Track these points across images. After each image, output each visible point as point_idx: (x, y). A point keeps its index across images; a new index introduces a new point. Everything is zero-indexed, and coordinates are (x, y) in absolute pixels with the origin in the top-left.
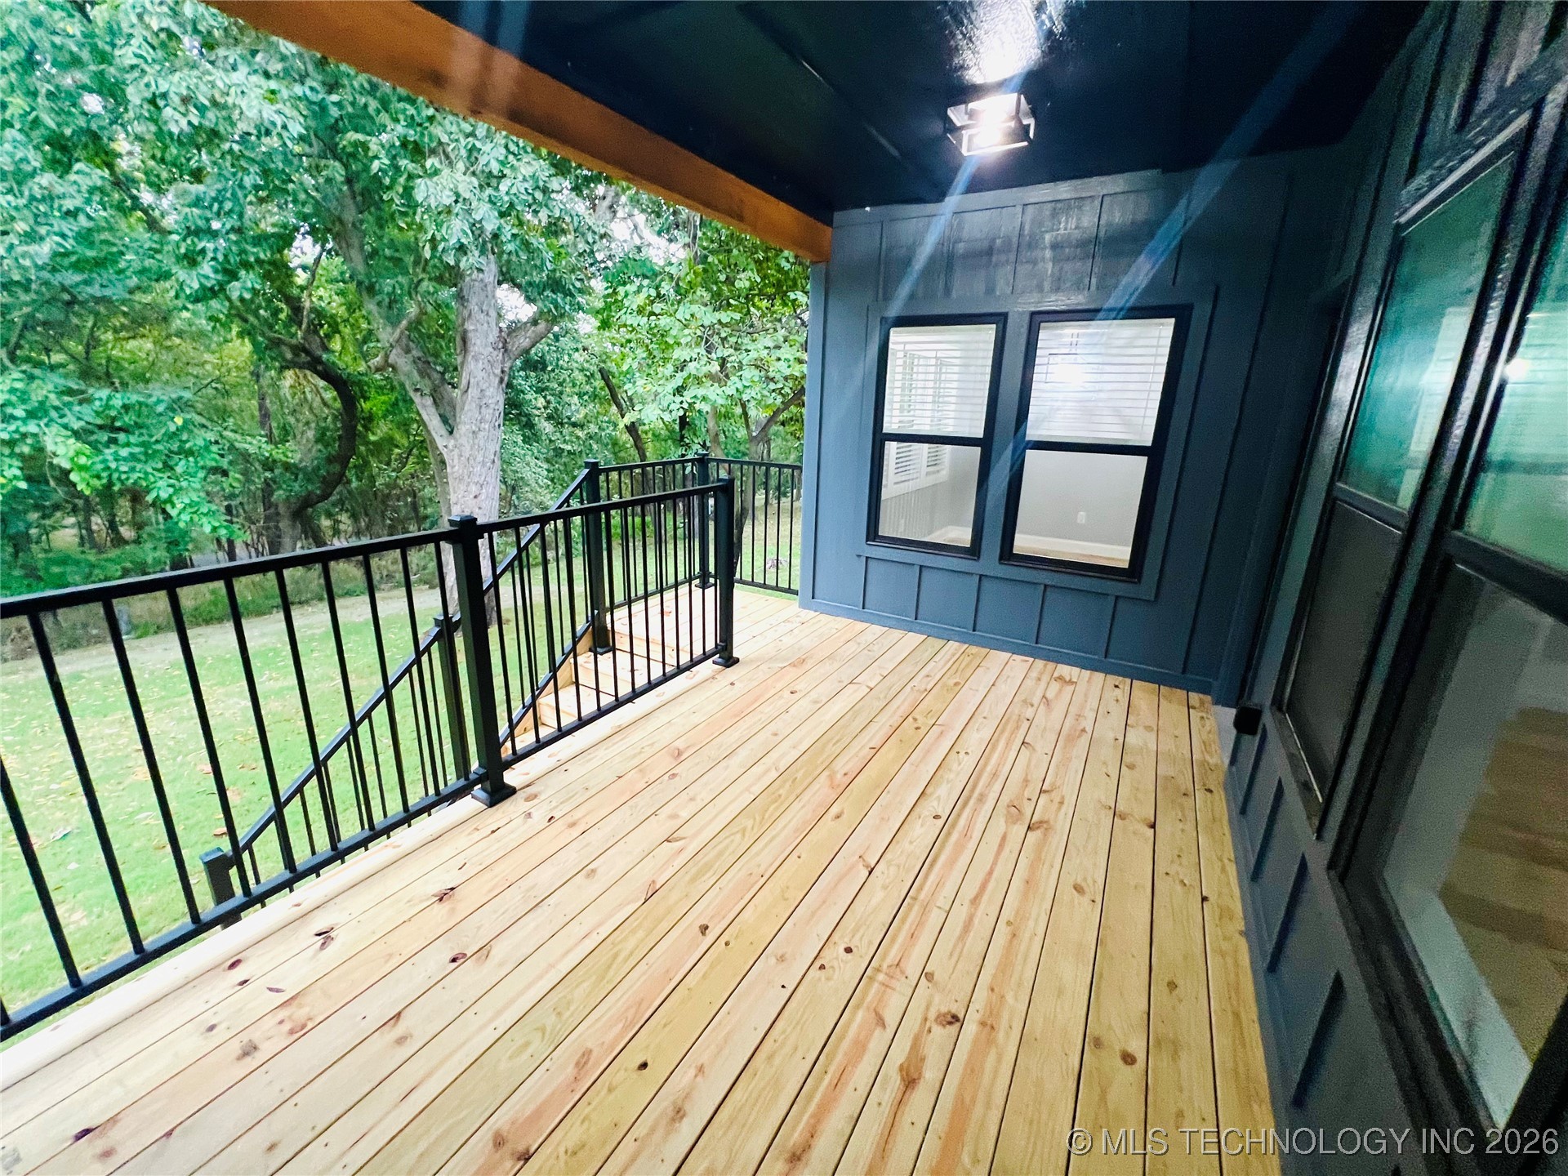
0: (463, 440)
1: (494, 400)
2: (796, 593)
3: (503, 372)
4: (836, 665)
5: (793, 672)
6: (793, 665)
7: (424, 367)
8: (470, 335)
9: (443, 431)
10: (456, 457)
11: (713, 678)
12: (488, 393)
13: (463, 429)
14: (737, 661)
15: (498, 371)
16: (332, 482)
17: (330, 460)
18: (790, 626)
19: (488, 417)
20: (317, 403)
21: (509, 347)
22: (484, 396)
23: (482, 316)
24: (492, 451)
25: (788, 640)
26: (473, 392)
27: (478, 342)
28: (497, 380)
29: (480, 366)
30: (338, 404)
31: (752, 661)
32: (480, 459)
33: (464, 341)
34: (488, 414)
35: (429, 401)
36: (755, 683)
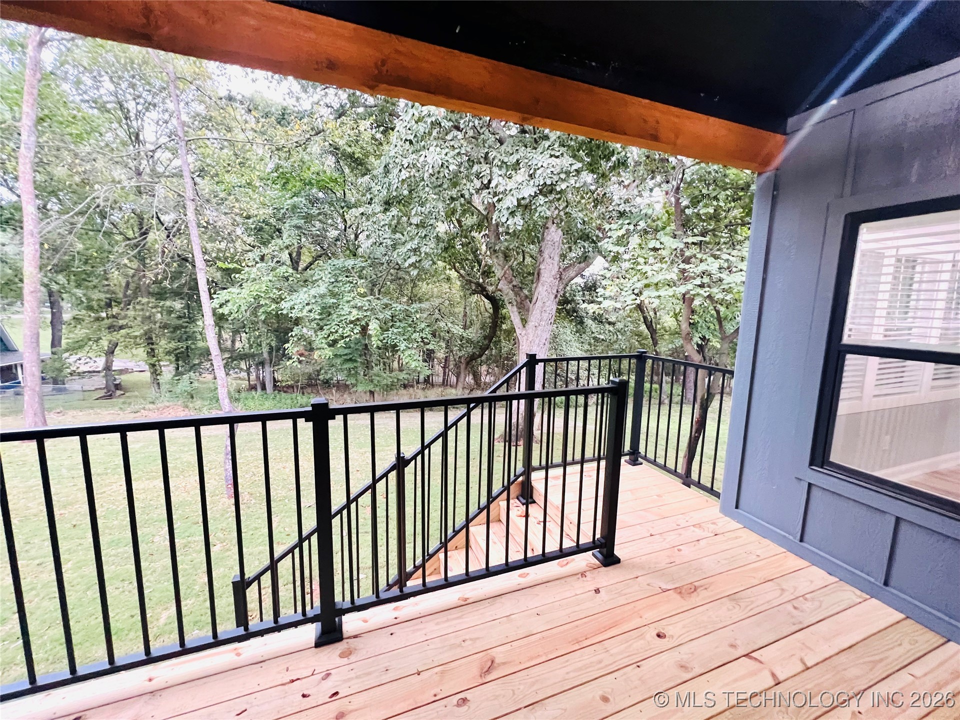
0: (530, 331)
1: (550, 308)
2: (717, 495)
3: (557, 291)
4: (738, 614)
5: (676, 603)
6: (679, 591)
7: (517, 290)
8: (542, 271)
9: (521, 326)
10: (525, 341)
11: (583, 574)
12: (547, 304)
13: (531, 324)
14: (617, 561)
15: (555, 291)
16: (483, 349)
17: (485, 338)
18: (699, 533)
19: (545, 318)
20: (482, 309)
21: (563, 277)
22: (544, 306)
23: (549, 260)
24: (545, 338)
25: (688, 553)
26: (539, 303)
27: (546, 275)
28: (554, 296)
29: (545, 288)
30: (491, 311)
31: (634, 566)
32: (537, 342)
33: (539, 274)
34: (546, 316)
35: (515, 309)
36: (622, 601)
